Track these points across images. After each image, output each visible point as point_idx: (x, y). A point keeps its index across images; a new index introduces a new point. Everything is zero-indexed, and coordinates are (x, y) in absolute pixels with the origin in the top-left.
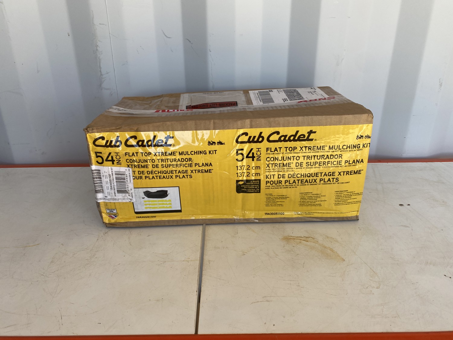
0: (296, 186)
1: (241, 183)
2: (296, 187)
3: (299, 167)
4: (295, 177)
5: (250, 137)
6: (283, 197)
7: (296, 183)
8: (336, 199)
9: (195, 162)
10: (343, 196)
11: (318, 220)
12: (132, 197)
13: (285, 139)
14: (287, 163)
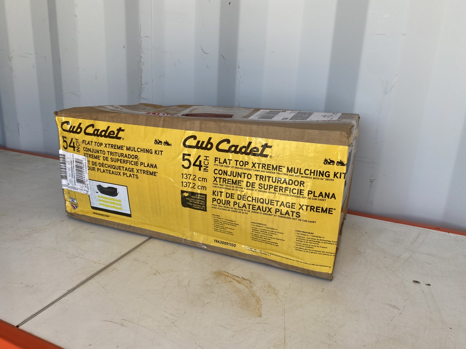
0: (247, 212)
1: (186, 195)
2: (247, 214)
3: (250, 188)
4: (245, 200)
5: (199, 142)
6: (232, 223)
7: (246, 208)
8: (297, 242)
9: (141, 160)
10: (306, 239)
11: (276, 265)
12: (88, 190)
13: (235, 150)
14: (236, 180)
